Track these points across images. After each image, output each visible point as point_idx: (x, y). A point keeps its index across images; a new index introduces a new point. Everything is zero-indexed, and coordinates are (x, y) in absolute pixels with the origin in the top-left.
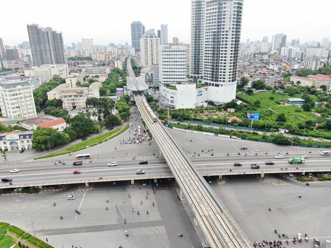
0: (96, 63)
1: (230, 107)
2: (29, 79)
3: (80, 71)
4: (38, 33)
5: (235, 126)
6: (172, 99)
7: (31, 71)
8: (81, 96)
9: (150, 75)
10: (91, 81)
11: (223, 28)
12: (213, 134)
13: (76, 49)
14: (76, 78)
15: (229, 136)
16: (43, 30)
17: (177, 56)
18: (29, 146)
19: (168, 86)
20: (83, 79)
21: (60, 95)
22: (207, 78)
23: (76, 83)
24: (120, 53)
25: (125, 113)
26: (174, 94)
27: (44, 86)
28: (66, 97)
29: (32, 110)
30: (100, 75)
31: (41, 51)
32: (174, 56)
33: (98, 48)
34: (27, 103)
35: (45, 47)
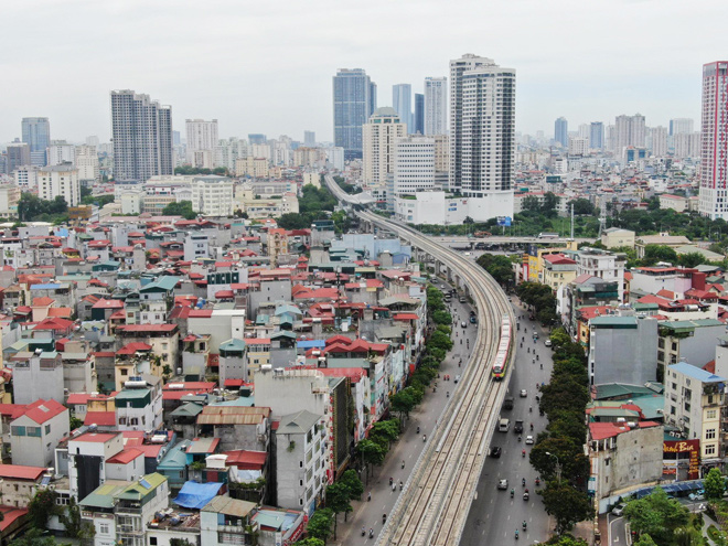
6: (410, 214)
9: (381, 193)
11: (485, 113)
17: (420, 153)
19: (405, 196)
22: (466, 185)
24: (298, 162)
26: (413, 206)
31: (135, 149)
32: (415, 154)
33: (235, 146)
35: (145, 141)
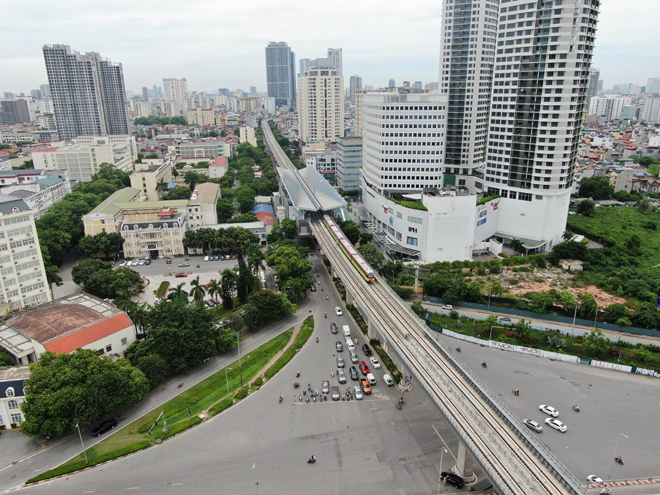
0: (197, 131)
1: (567, 257)
2: (40, 177)
3: (162, 150)
4: (68, 66)
5: (623, 324)
6: (412, 234)
7: (48, 154)
8: (170, 225)
9: (328, 161)
10: (193, 180)
11: (554, 48)
12: (574, 358)
13: (150, 100)
14: (157, 171)
15: (629, 369)
16: (78, 59)
17: (423, 122)
18: (15, 417)
19: (397, 197)
20: (170, 172)
21: (117, 224)
22: (495, 177)
23: (155, 185)
24: (243, 108)
25: (298, 282)
26: (419, 221)
27: (76, 197)
28: (131, 227)
29: (34, 281)
30: (211, 161)
31: (75, 105)
32: (413, 122)
33: (197, 97)
34: (21, 261)
35: (83, 96)
